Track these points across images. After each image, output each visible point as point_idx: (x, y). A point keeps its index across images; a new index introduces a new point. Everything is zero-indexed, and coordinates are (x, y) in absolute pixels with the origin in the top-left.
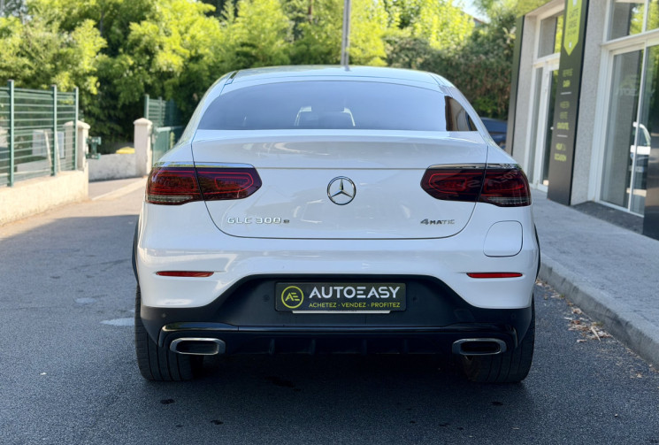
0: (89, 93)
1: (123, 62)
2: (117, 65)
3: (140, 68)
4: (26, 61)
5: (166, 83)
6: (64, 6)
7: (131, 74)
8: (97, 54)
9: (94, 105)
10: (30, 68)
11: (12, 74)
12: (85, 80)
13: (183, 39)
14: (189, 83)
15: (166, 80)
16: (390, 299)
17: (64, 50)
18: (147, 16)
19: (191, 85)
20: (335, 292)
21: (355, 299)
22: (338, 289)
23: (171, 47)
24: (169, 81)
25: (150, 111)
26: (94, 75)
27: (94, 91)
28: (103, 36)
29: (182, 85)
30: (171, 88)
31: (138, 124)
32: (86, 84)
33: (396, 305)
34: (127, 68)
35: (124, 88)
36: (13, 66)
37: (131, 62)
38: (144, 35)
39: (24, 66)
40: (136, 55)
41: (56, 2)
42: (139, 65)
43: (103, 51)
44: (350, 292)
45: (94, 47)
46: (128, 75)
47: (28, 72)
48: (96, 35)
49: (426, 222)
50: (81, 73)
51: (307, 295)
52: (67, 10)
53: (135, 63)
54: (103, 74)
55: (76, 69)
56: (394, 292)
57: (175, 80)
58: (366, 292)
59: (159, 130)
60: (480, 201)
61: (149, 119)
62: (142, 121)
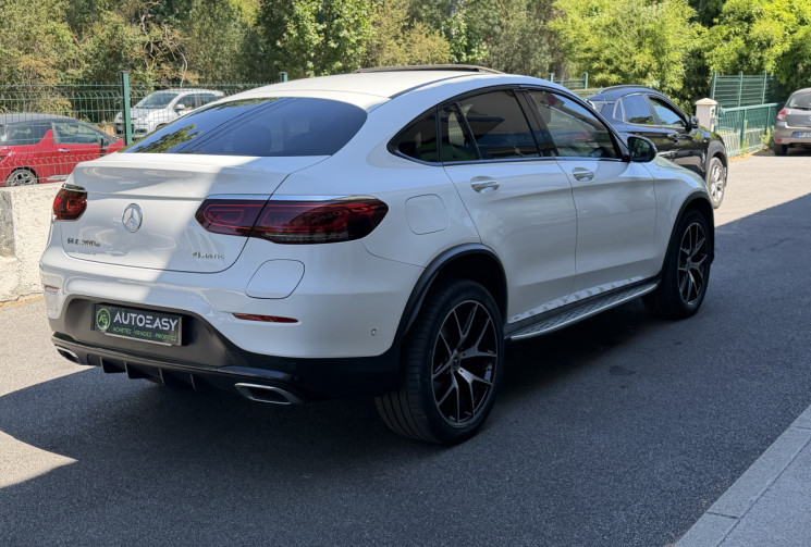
3: (737, 38)
4: (608, 40)
5: (765, 53)
14: (793, 51)
15: (766, 49)
19: (795, 54)
20: (131, 318)
22: (133, 315)
24: (770, 50)
25: (717, 89)
28: (693, 5)
29: (784, 54)
31: (700, 105)
33: (174, 339)
35: (715, 60)
39: (607, 46)
43: (692, 20)
44: (141, 321)
47: (609, 52)
48: (684, 5)
51: (113, 318)
56: (173, 325)
58: (153, 322)
59: (725, 110)
60: (253, 236)
61: (716, 99)
62: (705, 101)
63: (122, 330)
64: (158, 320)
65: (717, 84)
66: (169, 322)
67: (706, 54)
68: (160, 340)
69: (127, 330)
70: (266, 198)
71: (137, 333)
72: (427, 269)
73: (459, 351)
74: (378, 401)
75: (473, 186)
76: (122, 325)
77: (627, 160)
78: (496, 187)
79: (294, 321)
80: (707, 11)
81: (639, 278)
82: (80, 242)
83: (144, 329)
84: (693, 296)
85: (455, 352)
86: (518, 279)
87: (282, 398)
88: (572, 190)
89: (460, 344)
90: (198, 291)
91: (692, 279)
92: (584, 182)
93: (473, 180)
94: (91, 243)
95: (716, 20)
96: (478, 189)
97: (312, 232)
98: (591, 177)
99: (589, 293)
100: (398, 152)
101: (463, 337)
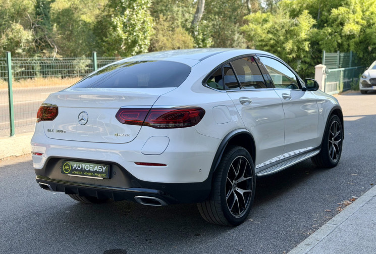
0: (304, 50)
1: (326, 32)
2: (322, 33)
3: (336, 34)
4: (270, 36)
5: (351, 41)
6: (299, 3)
7: (330, 38)
8: (311, 28)
9: (308, 57)
10: (274, 39)
11: (264, 43)
12: (303, 44)
13: (364, 15)
14: (365, 41)
15: (351, 39)
16: (102, 172)
17: (292, 28)
18: (343, 3)
19: (366, 42)
22: (83, 165)
23: (354, 20)
24: (353, 40)
25: (325, 59)
26: (309, 41)
27: (307, 49)
28: (314, 18)
29: (361, 42)
30: (353, 44)
31: (317, 68)
32: (303, 46)
33: (104, 175)
34: (328, 35)
35: (325, 46)
36: (265, 39)
37: (330, 31)
38: (339, 15)
39: (271, 39)
40: (335, 27)
41: (295, 2)
42: (336, 32)
43: (314, 26)
44: (87, 167)
45: (309, 25)
46: (328, 38)
47: (272, 42)
48: (310, 18)
49: (117, 135)
50: (300, 40)
52: (300, 5)
53: (332, 31)
54: (314, 39)
55: (298, 38)
56: (104, 169)
57: (357, 39)
58: (94, 167)
59: (330, 70)
60: (144, 125)
61: (325, 65)
62: (320, 65)
63: (77, 173)
64: (96, 167)
65: (326, 57)
66: (102, 168)
67: (320, 43)
68: (97, 177)
69: (80, 173)
70: (150, 107)
71: (85, 173)
72: (223, 140)
73: (235, 180)
74: (199, 205)
75: (240, 101)
76: (78, 170)
77: (304, 90)
78: (250, 102)
79: (165, 165)
80: (322, 21)
81: (311, 148)
82: (55, 131)
83: (89, 171)
84: (335, 158)
85: (234, 181)
86: (261, 146)
87: (158, 203)
88: (282, 104)
89: (236, 177)
90: (117, 152)
91: (335, 149)
92: (287, 100)
93: (240, 98)
94: (61, 131)
95: (326, 25)
96: (242, 103)
97: (168, 123)
98: (290, 98)
99: (289, 155)
100: (206, 85)
101: (237, 174)
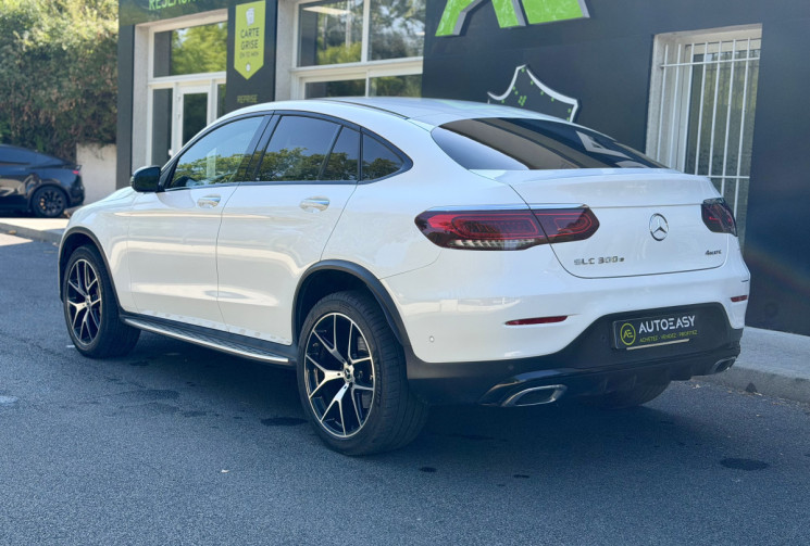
16: (690, 328)
20: (655, 325)
21: (669, 331)
22: (657, 322)
33: (694, 333)
44: (664, 325)
49: (708, 253)
51: (638, 330)
56: (692, 320)
58: (675, 323)
63: (649, 339)
64: (679, 320)
66: (688, 319)
69: (653, 338)
71: (664, 337)
76: (649, 334)
